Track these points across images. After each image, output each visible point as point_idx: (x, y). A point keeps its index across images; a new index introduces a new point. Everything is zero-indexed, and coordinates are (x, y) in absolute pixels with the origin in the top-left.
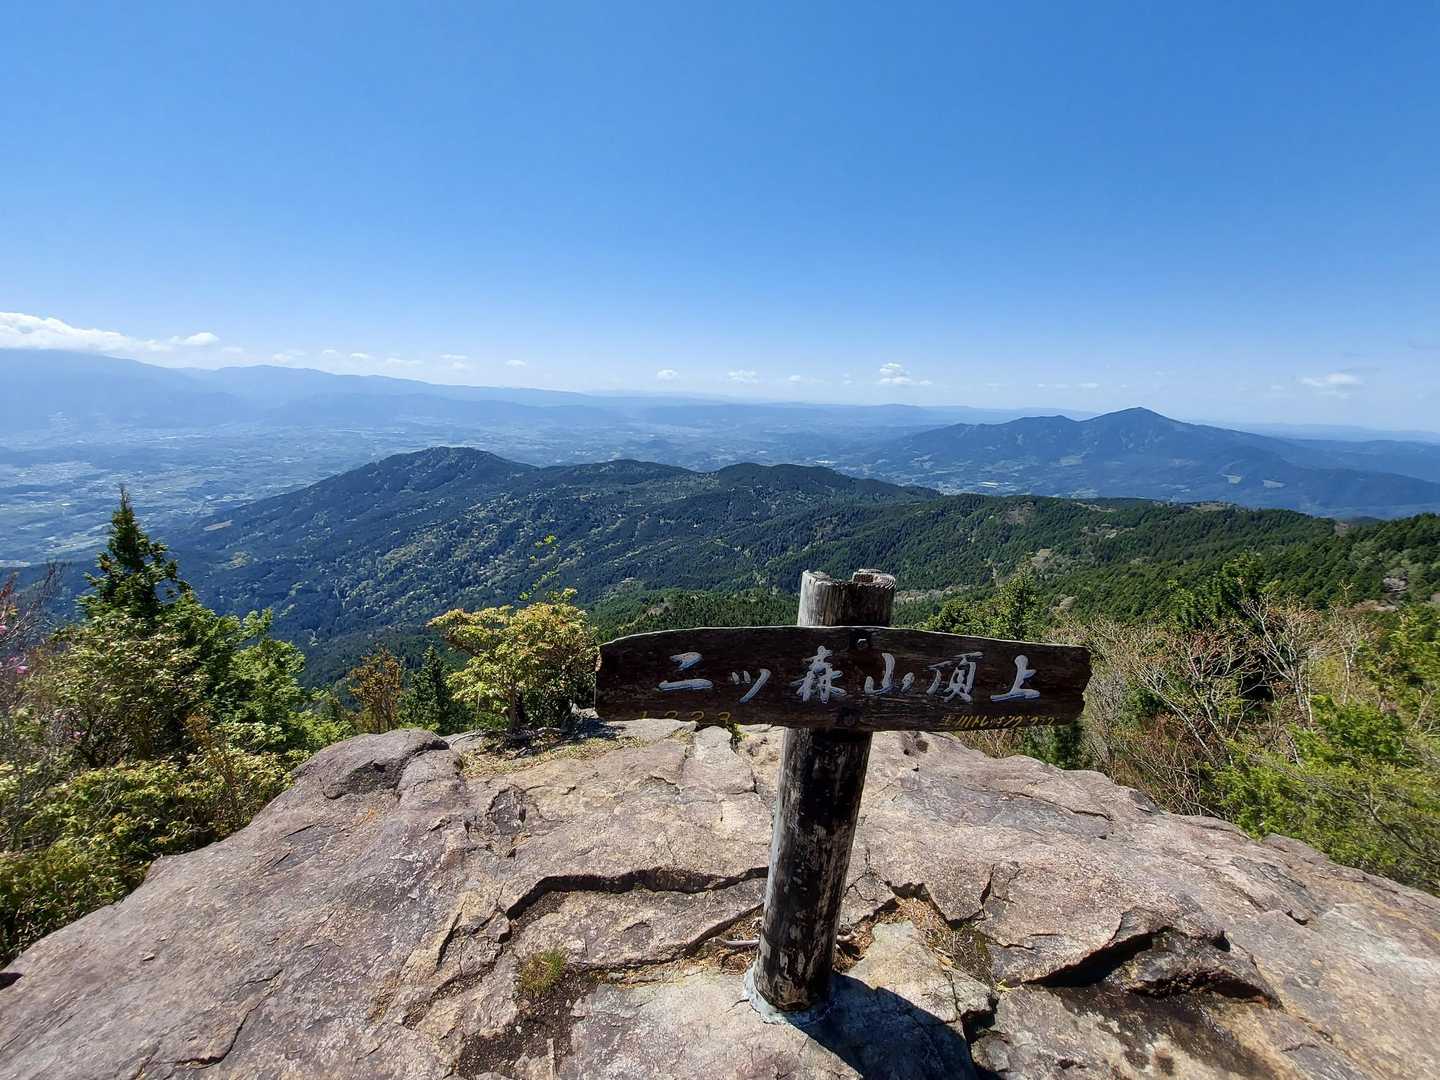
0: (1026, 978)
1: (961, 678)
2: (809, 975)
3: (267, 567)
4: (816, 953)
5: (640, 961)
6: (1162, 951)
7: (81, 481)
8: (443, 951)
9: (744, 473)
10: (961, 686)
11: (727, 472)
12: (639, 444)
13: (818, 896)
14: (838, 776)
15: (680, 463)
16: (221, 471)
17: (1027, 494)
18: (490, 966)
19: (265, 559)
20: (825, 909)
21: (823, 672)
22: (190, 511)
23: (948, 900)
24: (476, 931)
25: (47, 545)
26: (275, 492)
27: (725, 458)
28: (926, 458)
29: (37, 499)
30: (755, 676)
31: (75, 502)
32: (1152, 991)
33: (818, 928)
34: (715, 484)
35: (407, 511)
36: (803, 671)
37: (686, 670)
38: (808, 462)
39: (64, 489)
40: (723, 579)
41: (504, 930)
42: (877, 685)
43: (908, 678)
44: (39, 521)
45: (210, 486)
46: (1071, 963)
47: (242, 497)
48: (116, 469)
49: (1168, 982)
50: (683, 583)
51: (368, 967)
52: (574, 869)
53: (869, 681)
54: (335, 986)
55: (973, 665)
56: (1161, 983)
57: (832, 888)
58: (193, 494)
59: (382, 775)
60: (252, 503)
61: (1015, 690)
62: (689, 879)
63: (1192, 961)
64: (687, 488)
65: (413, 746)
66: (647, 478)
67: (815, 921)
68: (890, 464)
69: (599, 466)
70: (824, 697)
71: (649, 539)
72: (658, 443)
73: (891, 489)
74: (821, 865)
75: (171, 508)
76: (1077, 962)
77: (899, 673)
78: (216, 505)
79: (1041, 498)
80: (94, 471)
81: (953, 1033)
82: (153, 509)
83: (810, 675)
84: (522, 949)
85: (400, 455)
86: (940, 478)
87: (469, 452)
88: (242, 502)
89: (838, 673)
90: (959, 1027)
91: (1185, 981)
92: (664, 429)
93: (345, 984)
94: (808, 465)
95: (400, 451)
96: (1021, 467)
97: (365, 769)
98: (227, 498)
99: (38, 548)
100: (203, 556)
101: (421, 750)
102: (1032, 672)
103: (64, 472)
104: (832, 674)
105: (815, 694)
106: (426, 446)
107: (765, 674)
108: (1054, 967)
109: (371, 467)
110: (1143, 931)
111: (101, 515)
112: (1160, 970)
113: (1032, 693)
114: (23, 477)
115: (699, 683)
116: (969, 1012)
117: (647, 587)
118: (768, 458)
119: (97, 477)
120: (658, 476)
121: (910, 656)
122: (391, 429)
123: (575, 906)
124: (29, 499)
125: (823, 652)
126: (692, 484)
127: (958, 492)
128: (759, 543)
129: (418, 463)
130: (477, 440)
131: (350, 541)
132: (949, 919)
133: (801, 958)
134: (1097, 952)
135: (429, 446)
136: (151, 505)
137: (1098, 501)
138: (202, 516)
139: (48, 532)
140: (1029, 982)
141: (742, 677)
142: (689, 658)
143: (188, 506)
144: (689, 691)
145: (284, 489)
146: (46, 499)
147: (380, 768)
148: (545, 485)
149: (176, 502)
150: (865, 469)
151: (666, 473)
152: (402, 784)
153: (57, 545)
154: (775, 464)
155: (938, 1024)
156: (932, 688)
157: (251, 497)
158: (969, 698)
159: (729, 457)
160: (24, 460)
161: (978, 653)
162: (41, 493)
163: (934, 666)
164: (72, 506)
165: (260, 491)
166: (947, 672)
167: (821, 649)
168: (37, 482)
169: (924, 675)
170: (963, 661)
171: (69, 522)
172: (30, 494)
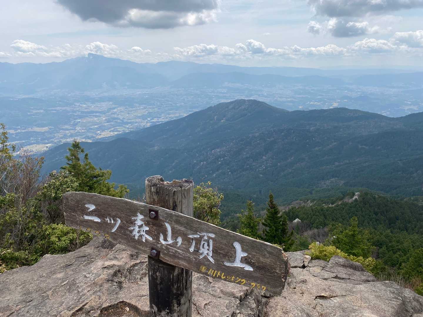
1: (206, 247)
7: (110, 109)
8: (74, 314)
10: (207, 251)
12: (350, 98)
21: (142, 226)
24: (89, 311)
25: (97, 134)
26: (172, 118)
29: (96, 116)
30: (115, 221)
36: (133, 223)
42: (165, 239)
43: (180, 240)
44: (96, 125)
45: (150, 115)
48: (120, 105)
53: (162, 237)
55: (211, 241)
58: (144, 117)
60: (163, 122)
61: (237, 263)
70: (144, 239)
75: (136, 123)
77: (175, 235)
78: (151, 122)
80: (114, 106)
82: (130, 123)
83: (137, 226)
85: (223, 103)
87: (255, 102)
88: (161, 122)
89: (147, 228)
95: (223, 101)
98: (155, 120)
99: (94, 136)
102: (245, 255)
103: (105, 106)
104: (145, 228)
105: (140, 237)
106: (234, 99)
107: (119, 221)
109: (210, 108)
111: (114, 124)
113: (248, 267)
114: (93, 107)
119: (114, 108)
122: (220, 90)
124: (94, 116)
125: (140, 216)
129: (231, 107)
131: (198, 143)
135: (236, 99)
136: (129, 121)
138: (146, 127)
139: (98, 129)
141: (111, 220)
143: (142, 122)
144: (93, 221)
145: (176, 117)
149: (137, 120)
153: (100, 135)
156: (192, 249)
157: (163, 120)
158: (211, 260)
159: (412, 107)
160: (94, 101)
161: (213, 236)
162: (97, 114)
163: (191, 236)
164: (106, 120)
165: (167, 118)
166: (198, 241)
167: (139, 214)
168: (97, 109)
169: (188, 241)
170: (206, 238)
171: (104, 126)
172: (94, 114)
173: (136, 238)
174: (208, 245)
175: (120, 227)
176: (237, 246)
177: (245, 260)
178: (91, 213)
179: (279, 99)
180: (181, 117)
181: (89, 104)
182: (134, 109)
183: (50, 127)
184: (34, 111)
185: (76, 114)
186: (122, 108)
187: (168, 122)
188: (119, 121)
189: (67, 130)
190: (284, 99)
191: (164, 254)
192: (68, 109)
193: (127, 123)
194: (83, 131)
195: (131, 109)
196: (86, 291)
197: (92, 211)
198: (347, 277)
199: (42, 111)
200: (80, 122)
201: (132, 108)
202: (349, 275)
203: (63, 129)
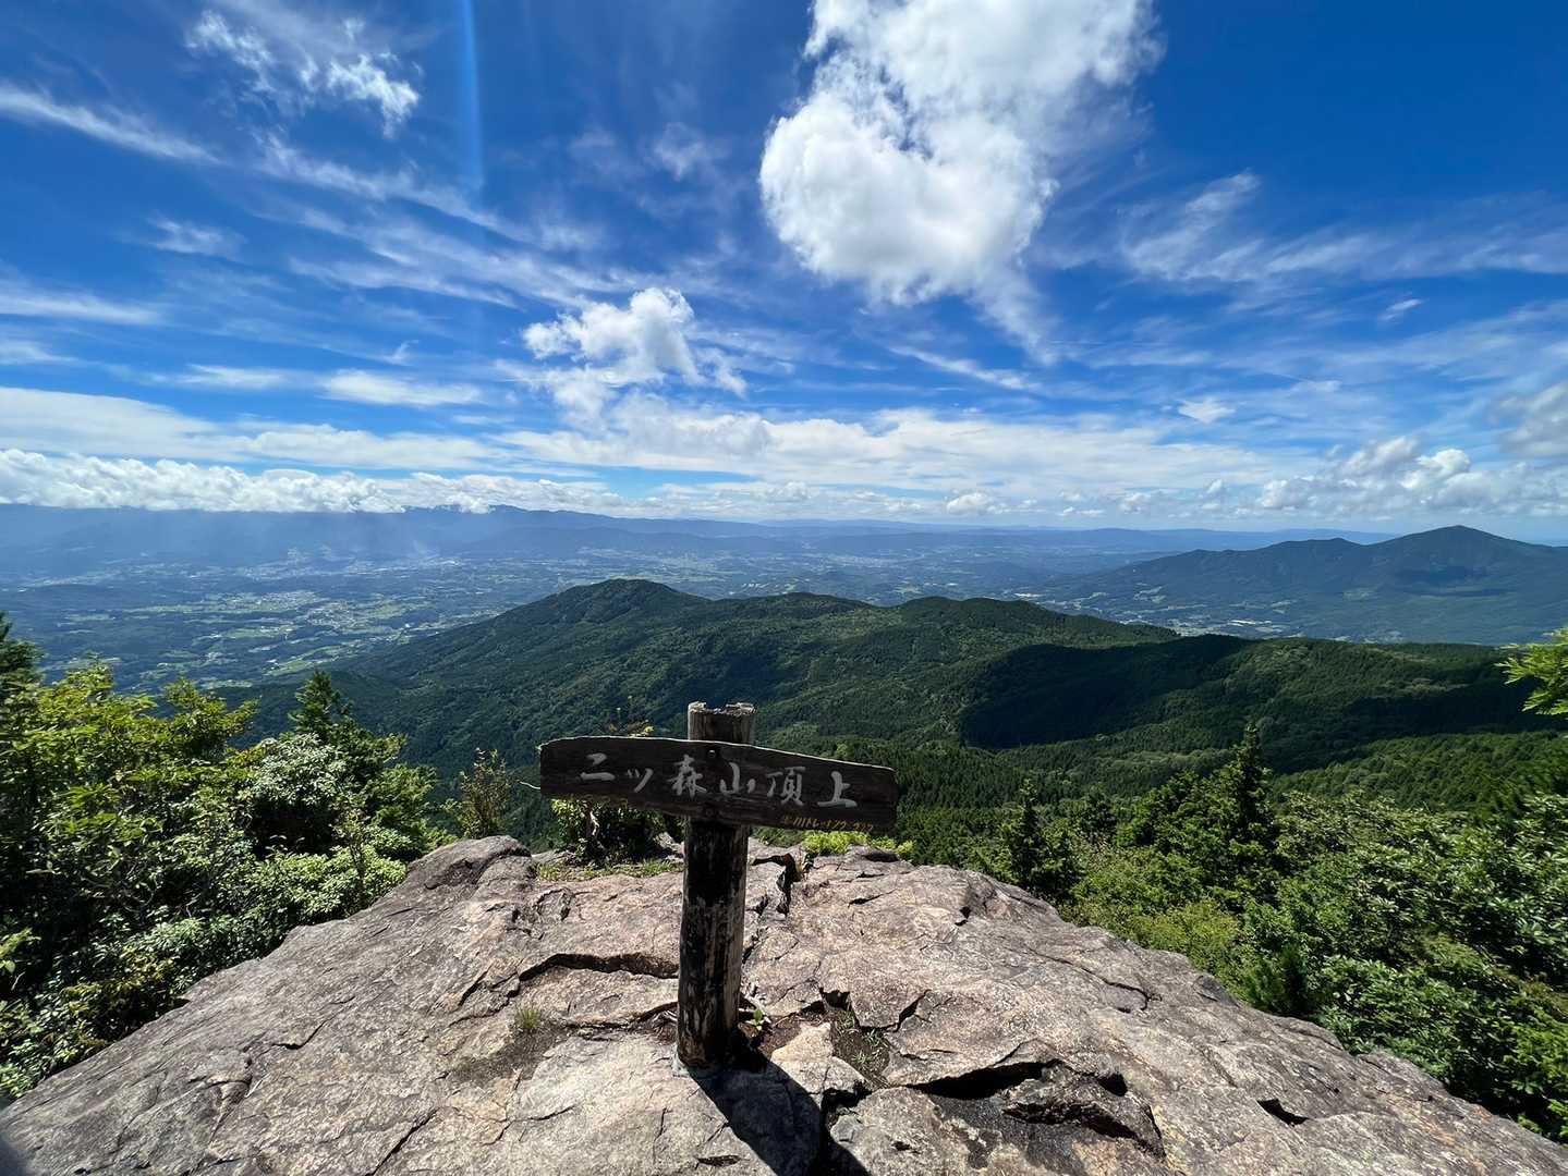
0: (908, 1082)
1: (792, 786)
2: (704, 1032)
3: (451, 695)
4: (708, 1012)
5: (604, 1023)
6: (1045, 1080)
7: (305, 608)
8: (465, 997)
9: (932, 606)
10: (793, 792)
11: (914, 607)
12: (815, 576)
13: (705, 958)
14: (710, 857)
15: (859, 596)
16: (420, 602)
17: (1299, 635)
18: (494, 1012)
19: (450, 687)
20: (711, 972)
21: (690, 774)
22: (390, 638)
23: (867, 1009)
24: (495, 986)
25: (269, 668)
26: (465, 622)
27: (908, 591)
28: (1156, 590)
29: (267, 625)
30: (643, 773)
31: (297, 627)
32: (1024, 1114)
33: (707, 989)
34: (897, 620)
35: (581, 643)
36: (675, 772)
37: (598, 766)
38: (1005, 595)
39: (287, 615)
40: (906, 727)
41: (513, 988)
42: (729, 787)
43: (752, 784)
44: (265, 645)
45: (410, 617)
46: (952, 1075)
47: (436, 626)
48: (334, 597)
49: (1042, 1108)
50: (861, 730)
51: (411, 1001)
52: (581, 950)
53: (723, 784)
54: (385, 1010)
55: (799, 777)
56: (1033, 1108)
57: (716, 953)
58: (394, 623)
59: (470, 872)
60: (444, 632)
61: (836, 799)
62: (660, 965)
63: (1068, 1093)
64: (866, 624)
65: (498, 850)
66: (822, 611)
67: (704, 983)
68: (1107, 599)
69: (772, 599)
70: (692, 793)
71: (823, 679)
72: (835, 575)
73: (1114, 628)
74: (704, 931)
75: (374, 636)
76: (957, 1075)
77: (744, 778)
78: (413, 633)
79: (1319, 642)
80: (317, 600)
81: (812, 1102)
82: (359, 636)
83: (681, 776)
84: (523, 1002)
85: (579, 587)
86: (1175, 614)
87: (645, 584)
88: (436, 631)
89: (700, 776)
90: (818, 1099)
91: (1060, 1111)
92: (844, 560)
93: (393, 1010)
94: (1005, 599)
95: (578, 583)
96: (1286, 603)
97: (458, 865)
98: (423, 627)
99: (260, 671)
100: (395, 682)
101: (505, 854)
102: (847, 785)
103: (294, 599)
104: (696, 776)
105: (686, 791)
106: (604, 578)
107: (649, 772)
108: (936, 1076)
109: (551, 599)
110: (1031, 1059)
111: (315, 641)
112: (1037, 1097)
113: (850, 803)
114: (259, 603)
115: (606, 776)
116: (832, 1090)
117: (820, 732)
118: (955, 589)
119: (318, 606)
120: (834, 611)
121: (751, 767)
122: (572, 562)
123: (572, 979)
124: (261, 624)
125: (688, 760)
126: (871, 619)
127: (1201, 632)
128: (948, 687)
129: (595, 595)
130: (652, 571)
131: (527, 673)
132: (861, 1024)
133: (697, 1016)
134: (980, 1071)
135: (607, 578)
136: (358, 632)
137: (1408, 647)
138: (399, 644)
139: (271, 655)
140: (909, 1086)
141: (634, 774)
142: (599, 758)
143: (389, 634)
144: (600, 781)
145: (473, 619)
146: (274, 624)
147: (469, 865)
148: (717, 618)
149: (379, 629)
150: (1077, 605)
151: (842, 606)
152: (481, 879)
153: (277, 668)
154: (967, 597)
155: (802, 1094)
156: (771, 793)
157: (443, 627)
158: (800, 803)
159: (913, 590)
160: (260, 589)
161: (802, 768)
162: (271, 620)
163: (770, 776)
164: (294, 632)
165: (451, 621)
166: (780, 781)
167: (686, 756)
168: (270, 608)
169: (763, 782)
170: (792, 773)
171: (289, 645)
172: (263, 620)
173: (679, 793)
174: (795, 784)
175: (650, 782)
176: (836, 775)
177: (846, 794)
178: (600, 768)
179: (691, 579)
180: (487, 618)
181: (249, 597)
182: (370, 604)
183: (127, 656)
184: (77, 618)
185: (210, 622)
186: (338, 605)
187: (455, 630)
188: (330, 633)
189: (180, 660)
190: (702, 579)
191: (725, 810)
192: (186, 609)
193: (351, 637)
194: (227, 661)
195: (361, 605)
196: (471, 955)
197: (601, 763)
198: (879, 872)
199: (103, 617)
200: (219, 639)
201: (366, 602)
202: (880, 869)
203: (168, 660)
